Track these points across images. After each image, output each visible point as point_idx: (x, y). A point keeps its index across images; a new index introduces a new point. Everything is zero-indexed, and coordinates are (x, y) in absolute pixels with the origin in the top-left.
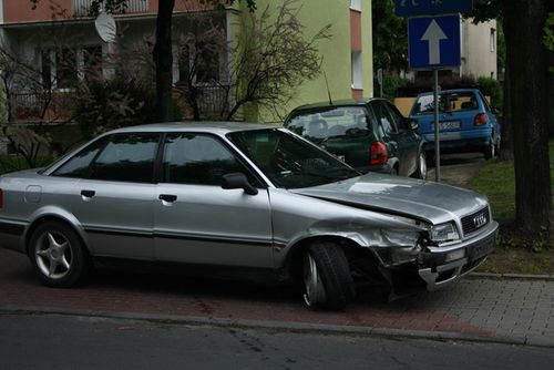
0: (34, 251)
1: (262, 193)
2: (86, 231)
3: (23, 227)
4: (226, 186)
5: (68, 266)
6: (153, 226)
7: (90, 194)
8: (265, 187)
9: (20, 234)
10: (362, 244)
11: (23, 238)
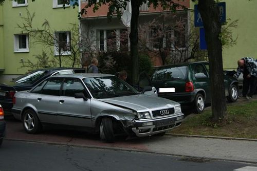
0: (23, 120)
1: (89, 100)
2: (39, 113)
3: (20, 111)
4: (76, 97)
5: (33, 126)
6: (57, 111)
7: (40, 99)
8: (90, 98)
9: (19, 113)
10: (117, 119)
11: (20, 115)
